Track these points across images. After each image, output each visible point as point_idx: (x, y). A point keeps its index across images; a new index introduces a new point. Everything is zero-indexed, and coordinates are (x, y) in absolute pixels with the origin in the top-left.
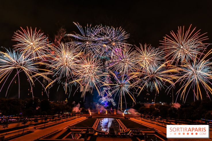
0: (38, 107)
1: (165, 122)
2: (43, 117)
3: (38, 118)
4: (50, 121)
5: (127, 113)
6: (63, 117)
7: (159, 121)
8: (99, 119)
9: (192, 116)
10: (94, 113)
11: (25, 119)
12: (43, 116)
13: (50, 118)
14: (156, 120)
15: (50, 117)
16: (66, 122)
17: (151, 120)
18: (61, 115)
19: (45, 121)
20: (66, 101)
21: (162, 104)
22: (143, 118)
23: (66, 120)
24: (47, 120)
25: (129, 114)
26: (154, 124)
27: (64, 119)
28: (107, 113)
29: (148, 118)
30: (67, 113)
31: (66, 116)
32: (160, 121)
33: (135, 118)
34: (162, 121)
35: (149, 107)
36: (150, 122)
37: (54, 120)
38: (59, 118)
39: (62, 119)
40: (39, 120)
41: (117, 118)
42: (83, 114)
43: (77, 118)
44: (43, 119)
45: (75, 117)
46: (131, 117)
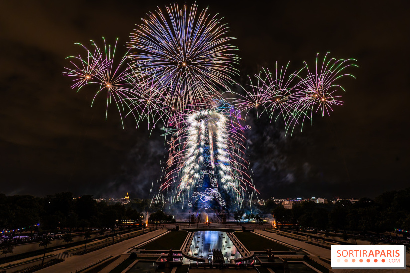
1: (323, 236)
2: (82, 231)
3: (72, 233)
4: (95, 238)
5: (247, 220)
6: (121, 229)
7: (312, 234)
8: (193, 233)
9: (376, 224)
11: (47, 234)
12: (81, 229)
13: (96, 233)
14: (306, 233)
15: (95, 230)
16: (127, 239)
17: (295, 233)
18: (118, 226)
19: (85, 239)
20: (127, 199)
21: (317, 200)
22: (280, 229)
23: (127, 237)
24: (90, 237)
25: (251, 223)
26: (302, 241)
27: (124, 235)
28: (208, 221)
29: (290, 228)
30: (130, 222)
31: (127, 228)
33: (264, 230)
34: (318, 236)
35: (291, 208)
36: (293, 238)
37: (103, 236)
38: (113, 233)
39: (119, 235)
40: (75, 236)
41: (228, 231)
42: (161, 223)
43: (149, 232)
44: (82, 235)
45: (146, 230)
46: (256, 228)
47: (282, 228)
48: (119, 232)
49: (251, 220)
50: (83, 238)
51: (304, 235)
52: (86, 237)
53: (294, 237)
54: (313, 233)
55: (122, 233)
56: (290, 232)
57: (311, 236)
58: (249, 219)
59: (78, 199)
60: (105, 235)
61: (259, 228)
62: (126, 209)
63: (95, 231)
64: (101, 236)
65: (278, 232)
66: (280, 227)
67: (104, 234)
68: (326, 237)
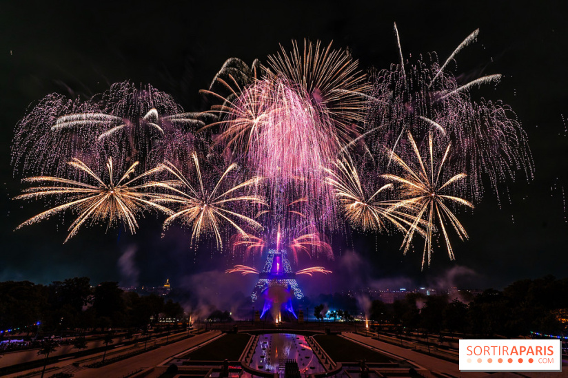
0: (86, 305)
1: (436, 341)
2: (100, 333)
3: (86, 337)
4: (119, 343)
5: (332, 318)
6: (156, 331)
7: (420, 339)
8: (258, 337)
9: (506, 325)
10: (242, 320)
11: (50, 338)
12: (99, 329)
13: (121, 336)
14: (412, 338)
15: (119, 331)
16: (164, 345)
17: (398, 337)
18: (152, 325)
19: (105, 345)
20: (166, 288)
21: (428, 292)
22: (377, 331)
23: (165, 341)
24: (111, 342)
25: (338, 322)
26: (407, 348)
27: (160, 339)
29: (391, 330)
30: (169, 320)
31: (165, 330)
32: (423, 340)
33: (356, 333)
34: (429, 341)
35: (392, 302)
37: (130, 340)
38: (146, 336)
39: (153, 339)
40: (90, 340)
41: (306, 334)
42: (213, 322)
43: (197, 336)
44: (100, 339)
45: (191, 332)
46: (344, 330)
47: (380, 330)
48: (153, 334)
49: (338, 318)
50: (102, 344)
51: (411, 340)
52: (106, 342)
53: (397, 343)
54: (422, 337)
55: (158, 337)
56: (391, 336)
57: (420, 342)
58: (335, 317)
59: (97, 287)
60: (133, 339)
61: (348, 330)
62: (165, 302)
63: (120, 333)
64: (128, 340)
65: (374, 335)
66: (377, 328)
67: (132, 337)
68: (439, 344)
